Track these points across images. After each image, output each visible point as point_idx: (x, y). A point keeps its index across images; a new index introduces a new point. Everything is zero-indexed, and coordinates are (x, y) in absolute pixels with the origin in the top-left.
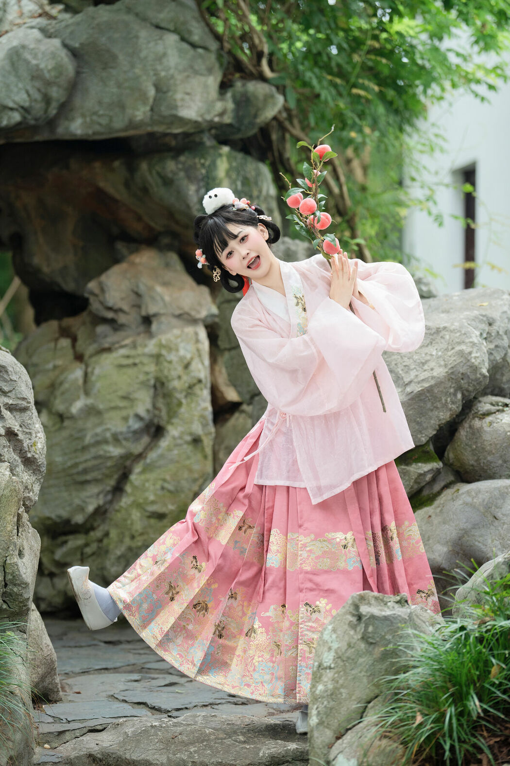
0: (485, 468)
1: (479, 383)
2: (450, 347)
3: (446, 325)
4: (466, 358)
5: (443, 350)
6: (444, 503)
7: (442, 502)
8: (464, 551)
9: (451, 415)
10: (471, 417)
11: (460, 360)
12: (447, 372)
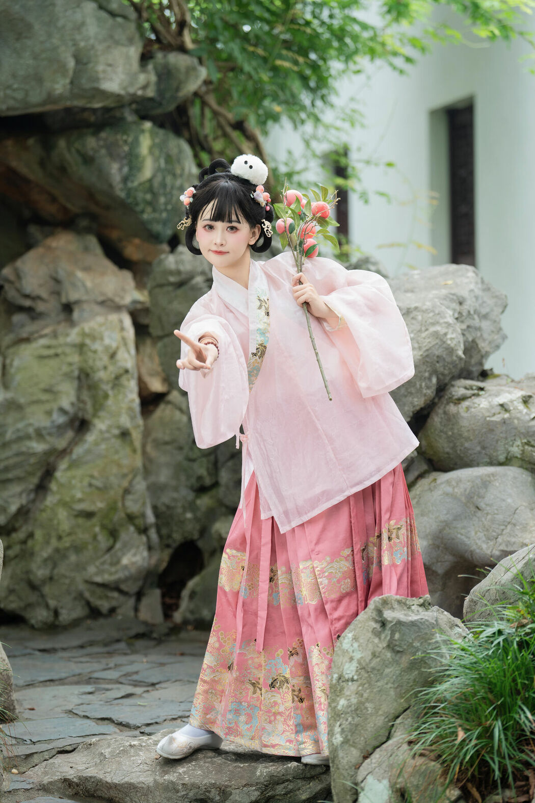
0: (462, 455)
1: (455, 366)
2: (423, 329)
3: (417, 305)
4: (441, 340)
5: (415, 332)
6: (419, 495)
7: (418, 493)
8: (445, 545)
9: (426, 400)
10: (445, 402)
11: (435, 342)
12: (421, 355)
